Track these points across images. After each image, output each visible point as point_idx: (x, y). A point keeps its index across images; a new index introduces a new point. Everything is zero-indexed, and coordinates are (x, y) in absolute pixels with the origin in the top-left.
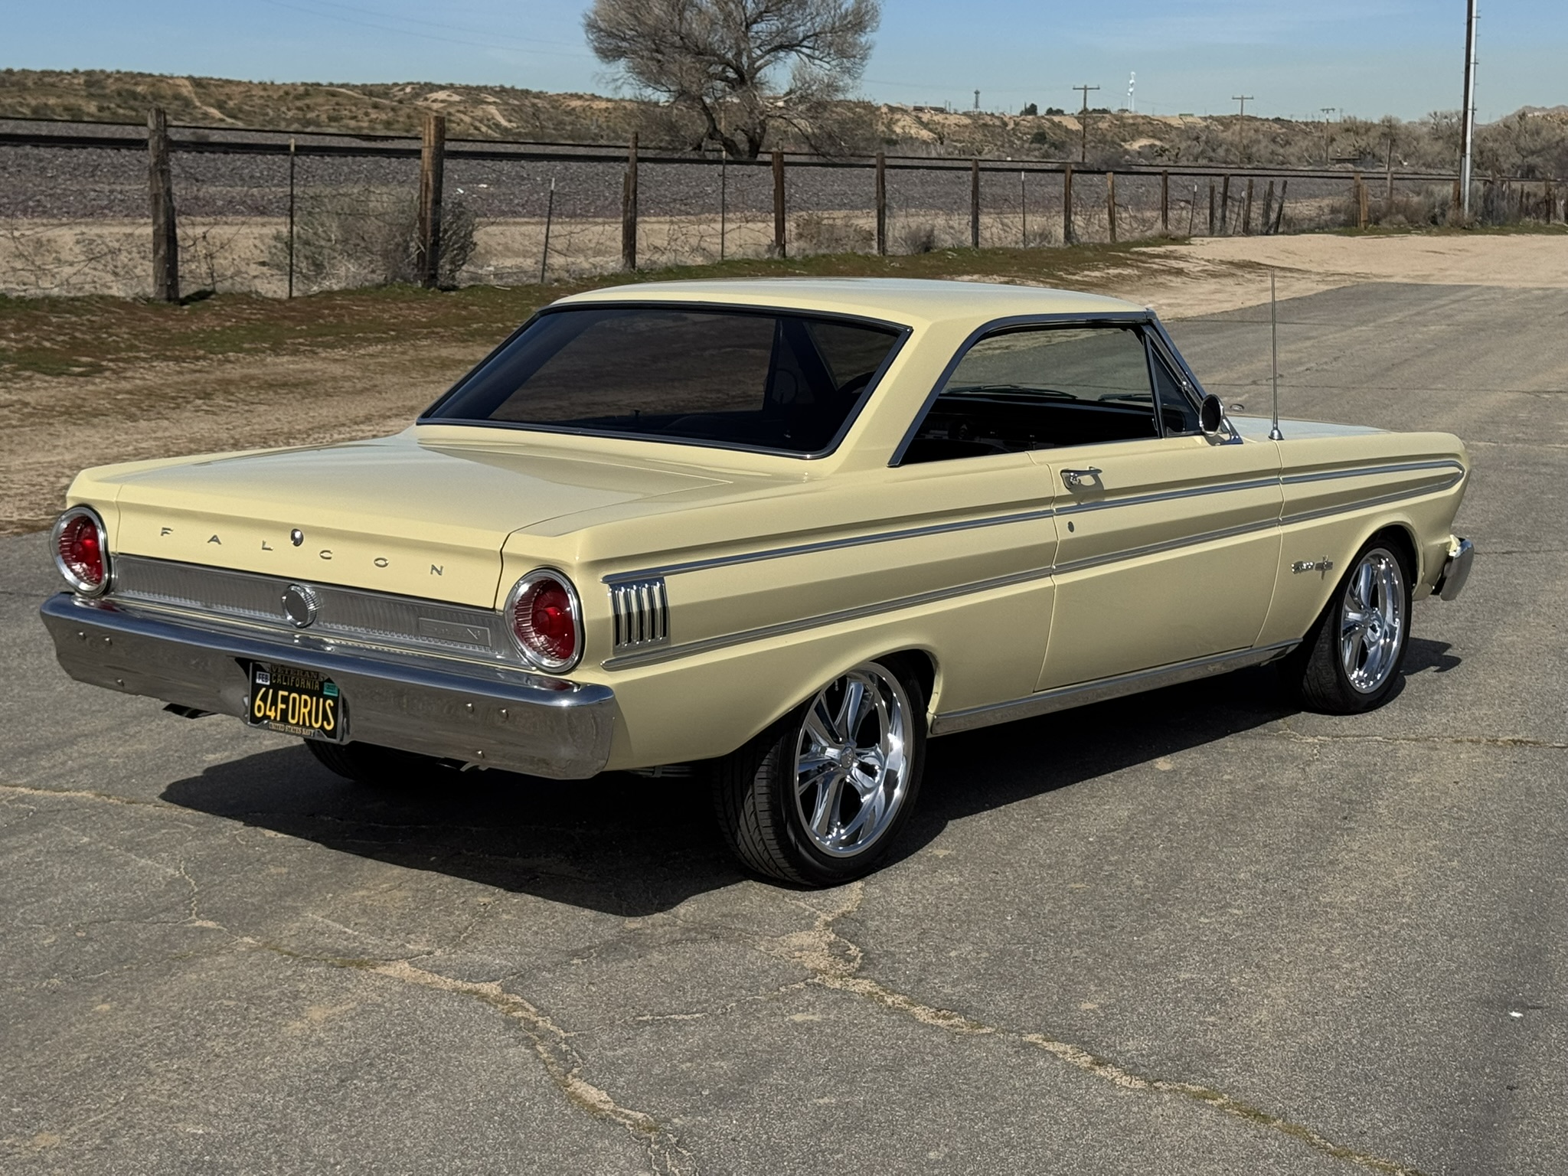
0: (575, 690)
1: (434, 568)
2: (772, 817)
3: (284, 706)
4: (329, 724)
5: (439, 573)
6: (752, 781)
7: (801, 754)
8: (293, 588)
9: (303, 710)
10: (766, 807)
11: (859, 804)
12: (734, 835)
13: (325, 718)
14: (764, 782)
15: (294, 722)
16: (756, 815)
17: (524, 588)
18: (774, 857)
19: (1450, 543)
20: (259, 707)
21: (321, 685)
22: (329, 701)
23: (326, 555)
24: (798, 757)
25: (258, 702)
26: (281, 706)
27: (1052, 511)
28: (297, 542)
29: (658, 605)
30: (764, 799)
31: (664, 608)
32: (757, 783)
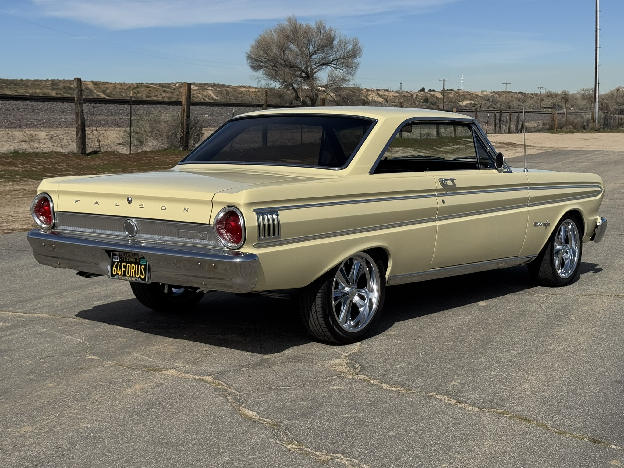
0: (242, 255)
1: (185, 209)
2: (323, 314)
3: (124, 269)
4: (143, 275)
5: (187, 211)
6: (315, 299)
7: (335, 289)
8: (128, 221)
9: (132, 270)
10: (321, 309)
11: (358, 312)
12: (307, 322)
13: (141, 273)
14: (320, 299)
15: (129, 275)
16: (316, 313)
17: (222, 215)
18: (324, 331)
19: (597, 219)
20: (115, 270)
21: (140, 260)
22: (143, 266)
23: (141, 206)
24: (333, 290)
25: (114, 268)
26: (123, 269)
27: (435, 195)
28: (130, 202)
29: (276, 222)
30: (320, 306)
31: (278, 223)
32: (316, 299)
